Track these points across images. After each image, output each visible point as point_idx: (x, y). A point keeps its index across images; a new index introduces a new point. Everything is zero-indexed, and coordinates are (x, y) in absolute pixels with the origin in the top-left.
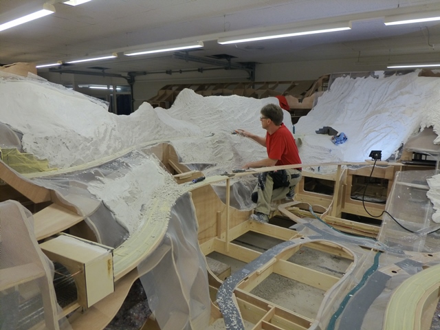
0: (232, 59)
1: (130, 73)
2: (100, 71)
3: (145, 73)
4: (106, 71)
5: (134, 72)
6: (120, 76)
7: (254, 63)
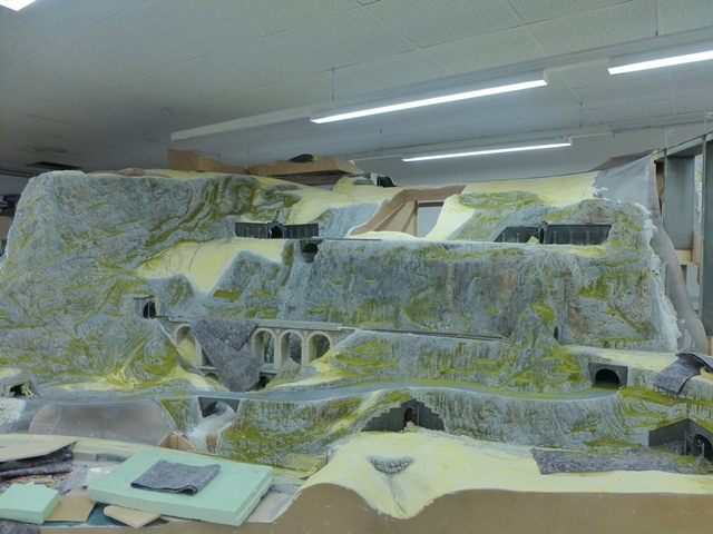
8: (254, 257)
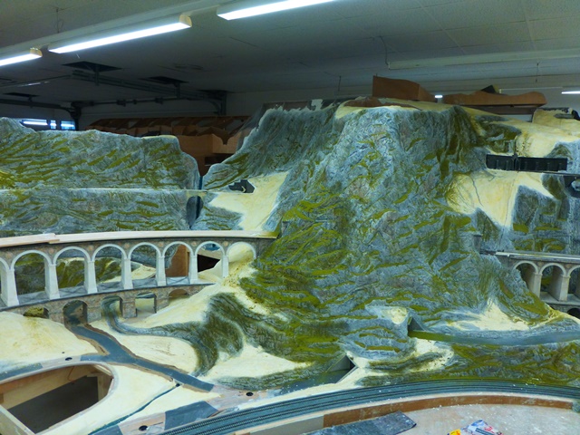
0: (181, 84)
1: (73, 103)
2: (26, 99)
3: (92, 104)
4: (34, 99)
5: (80, 102)
6: (58, 107)
7: (225, 92)
8: (531, 191)
